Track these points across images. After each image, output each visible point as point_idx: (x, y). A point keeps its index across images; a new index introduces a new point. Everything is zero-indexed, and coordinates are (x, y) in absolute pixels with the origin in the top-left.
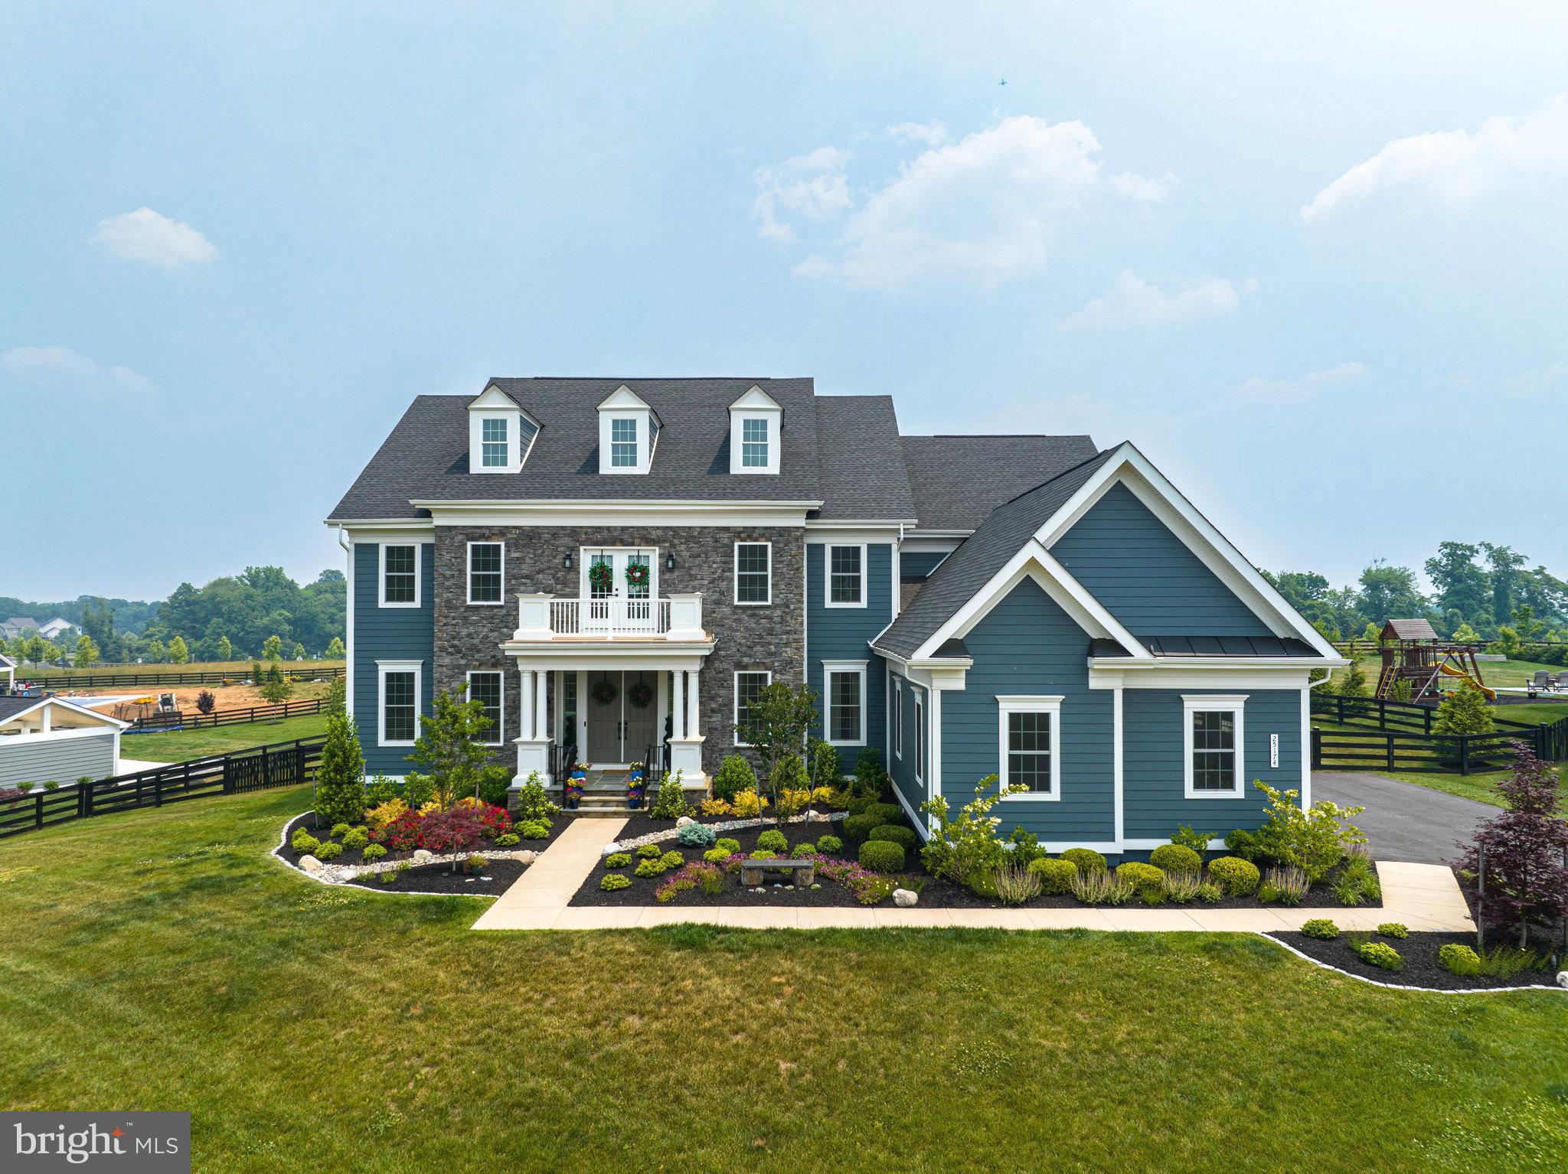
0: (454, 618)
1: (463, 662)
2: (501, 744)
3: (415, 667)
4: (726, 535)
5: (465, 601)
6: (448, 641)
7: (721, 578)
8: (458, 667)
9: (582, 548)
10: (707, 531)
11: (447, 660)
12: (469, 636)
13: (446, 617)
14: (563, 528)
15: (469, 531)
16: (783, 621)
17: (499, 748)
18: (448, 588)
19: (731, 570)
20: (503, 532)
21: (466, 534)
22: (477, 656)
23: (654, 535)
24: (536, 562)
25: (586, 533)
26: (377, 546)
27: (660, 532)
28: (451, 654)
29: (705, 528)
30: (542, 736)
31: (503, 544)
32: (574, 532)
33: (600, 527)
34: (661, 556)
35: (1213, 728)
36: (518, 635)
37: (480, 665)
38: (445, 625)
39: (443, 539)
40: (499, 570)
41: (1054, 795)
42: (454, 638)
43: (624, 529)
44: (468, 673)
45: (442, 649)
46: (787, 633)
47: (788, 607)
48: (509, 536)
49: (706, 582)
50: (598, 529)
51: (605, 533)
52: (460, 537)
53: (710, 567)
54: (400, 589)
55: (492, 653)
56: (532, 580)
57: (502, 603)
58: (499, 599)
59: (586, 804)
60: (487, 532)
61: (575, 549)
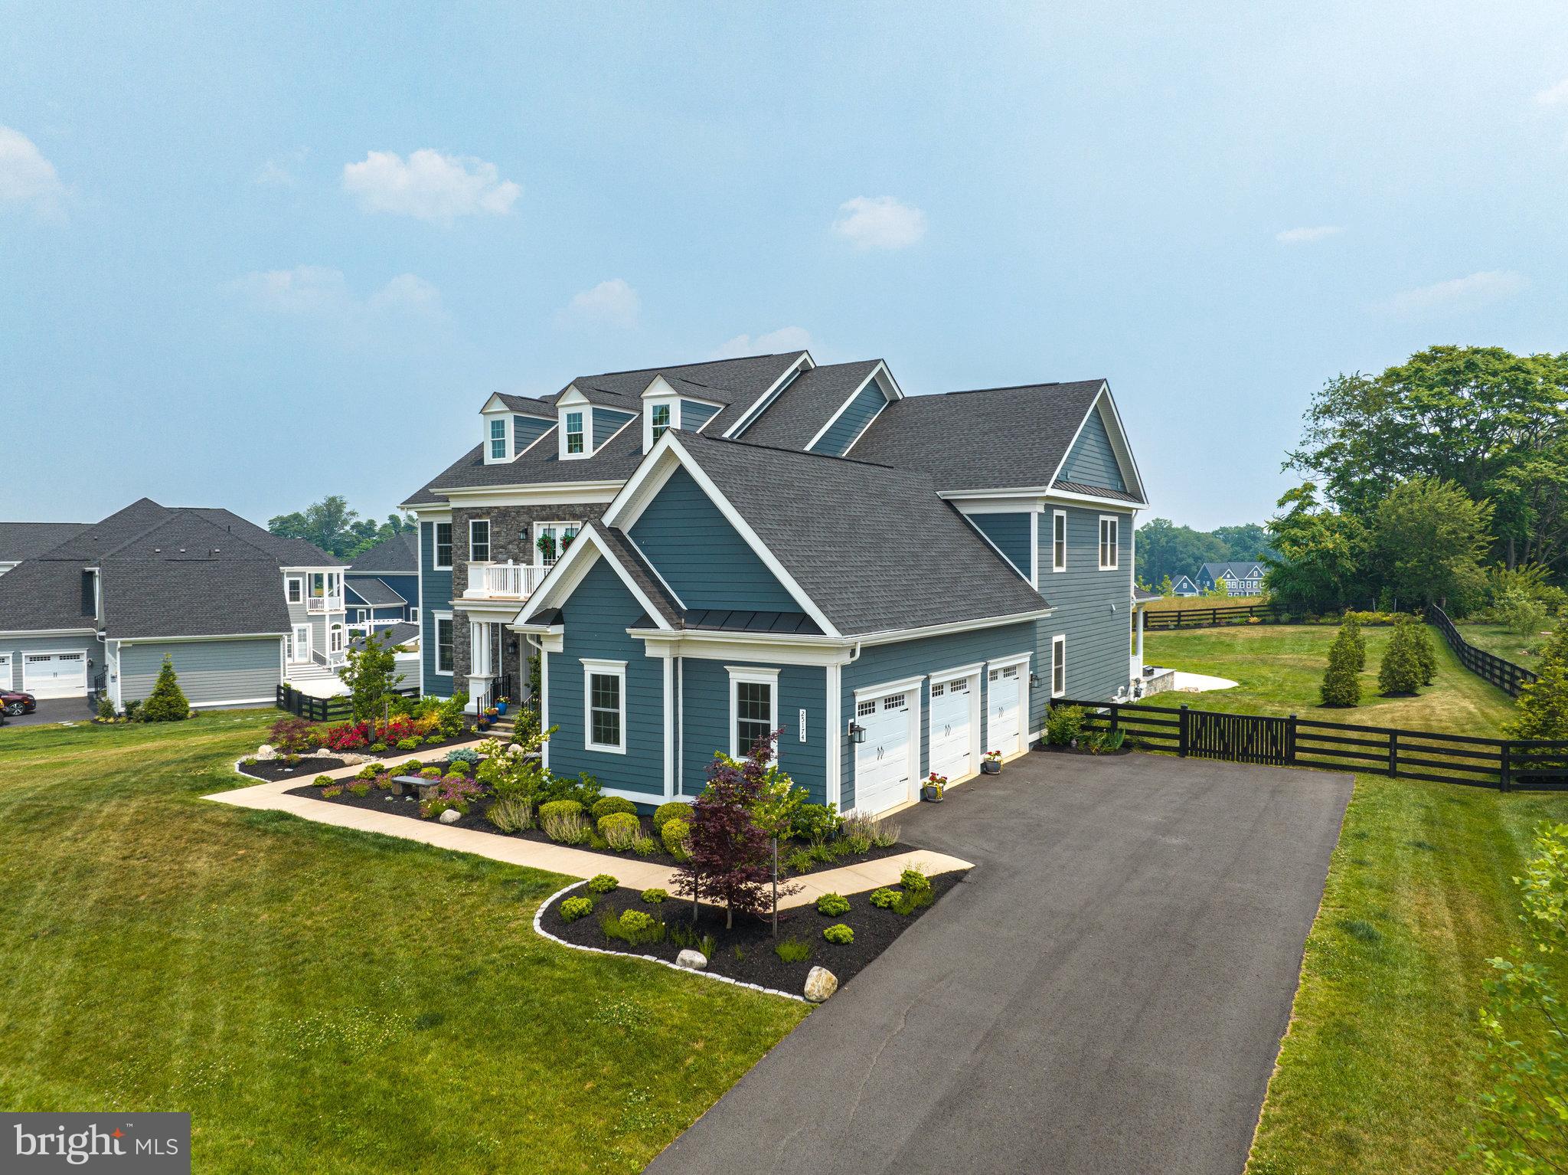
0: (463, 579)
5: (469, 563)
9: (534, 523)
13: (458, 578)
14: (522, 507)
15: (470, 511)
18: (459, 556)
20: (488, 511)
21: (469, 514)
23: (578, 511)
24: (508, 535)
25: (536, 511)
26: (432, 523)
27: (582, 509)
30: (486, 674)
31: (489, 521)
32: (529, 509)
33: (545, 506)
35: (754, 698)
36: (467, 594)
38: (458, 584)
39: (456, 518)
40: (487, 541)
41: (621, 749)
43: (559, 506)
48: (492, 514)
50: (543, 507)
51: (552, 510)
52: (466, 516)
54: (446, 556)
56: (505, 549)
58: (486, 561)
59: (496, 729)
60: (479, 511)
61: (530, 524)
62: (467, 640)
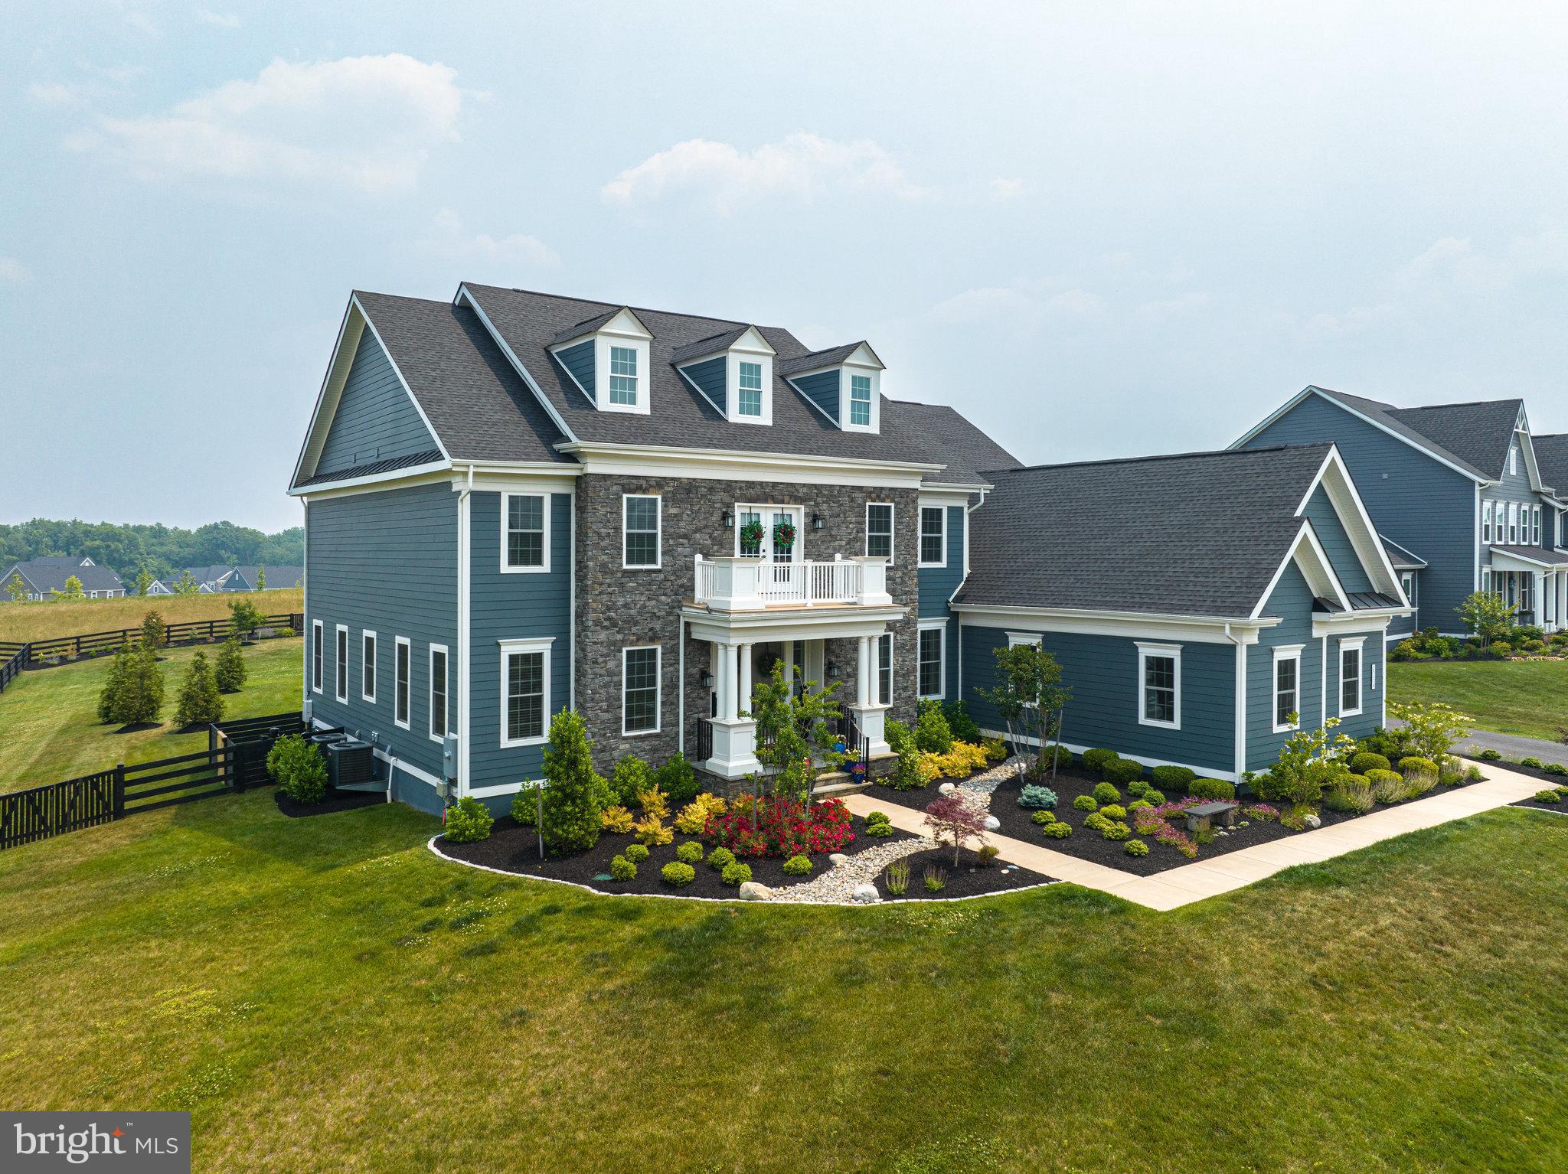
0: (609, 586)
1: (619, 637)
2: (658, 730)
3: (542, 646)
4: (860, 495)
5: (621, 565)
6: (603, 613)
7: (856, 540)
8: (614, 643)
9: (736, 504)
10: (844, 490)
11: (602, 636)
12: (626, 606)
13: (601, 584)
14: (719, 481)
15: (625, 481)
16: (903, 582)
17: (657, 736)
18: (604, 549)
19: (863, 531)
20: (660, 483)
21: (623, 486)
22: (634, 629)
23: (802, 491)
24: (694, 519)
25: (741, 488)
26: (498, 494)
27: (805, 490)
28: (606, 628)
29: (843, 486)
31: (659, 498)
32: (729, 486)
33: (753, 482)
34: (806, 515)
37: (638, 640)
38: (601, 593)
39: (597, 489)
40: (655, 528)
42: (609, 609)
43: (775, 485)
44: (624, 650)
45: (597, 623)
46: (906, 593)
47: (906, 568)
48: (667, 488)
49: (844, 543)
50: (751, 484)
51: (758, 488)
52: (615, 488)
53: (847, 527)
54: (525, 549)
55: (650, 626)
56: (689, 540)
57: (659, 566)
58: (654, 562)
60: (644, 483)
61: (730, 506)
62: (616, 679)
